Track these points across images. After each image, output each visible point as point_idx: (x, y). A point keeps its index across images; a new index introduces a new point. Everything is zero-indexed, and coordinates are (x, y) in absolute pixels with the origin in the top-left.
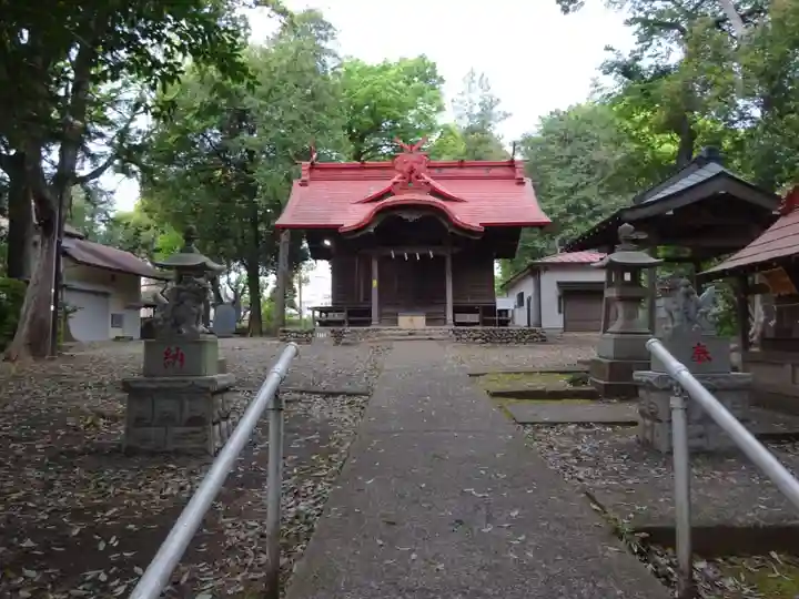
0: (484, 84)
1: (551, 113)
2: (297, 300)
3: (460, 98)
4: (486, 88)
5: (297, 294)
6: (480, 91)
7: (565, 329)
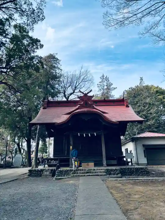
0: (107, 79)
1: (129, 88)
2: (48, 151)
3: (100, 83)
4: (108, 81)
5: (48, 149)
6: (106, 82)
7: (148, 164)
